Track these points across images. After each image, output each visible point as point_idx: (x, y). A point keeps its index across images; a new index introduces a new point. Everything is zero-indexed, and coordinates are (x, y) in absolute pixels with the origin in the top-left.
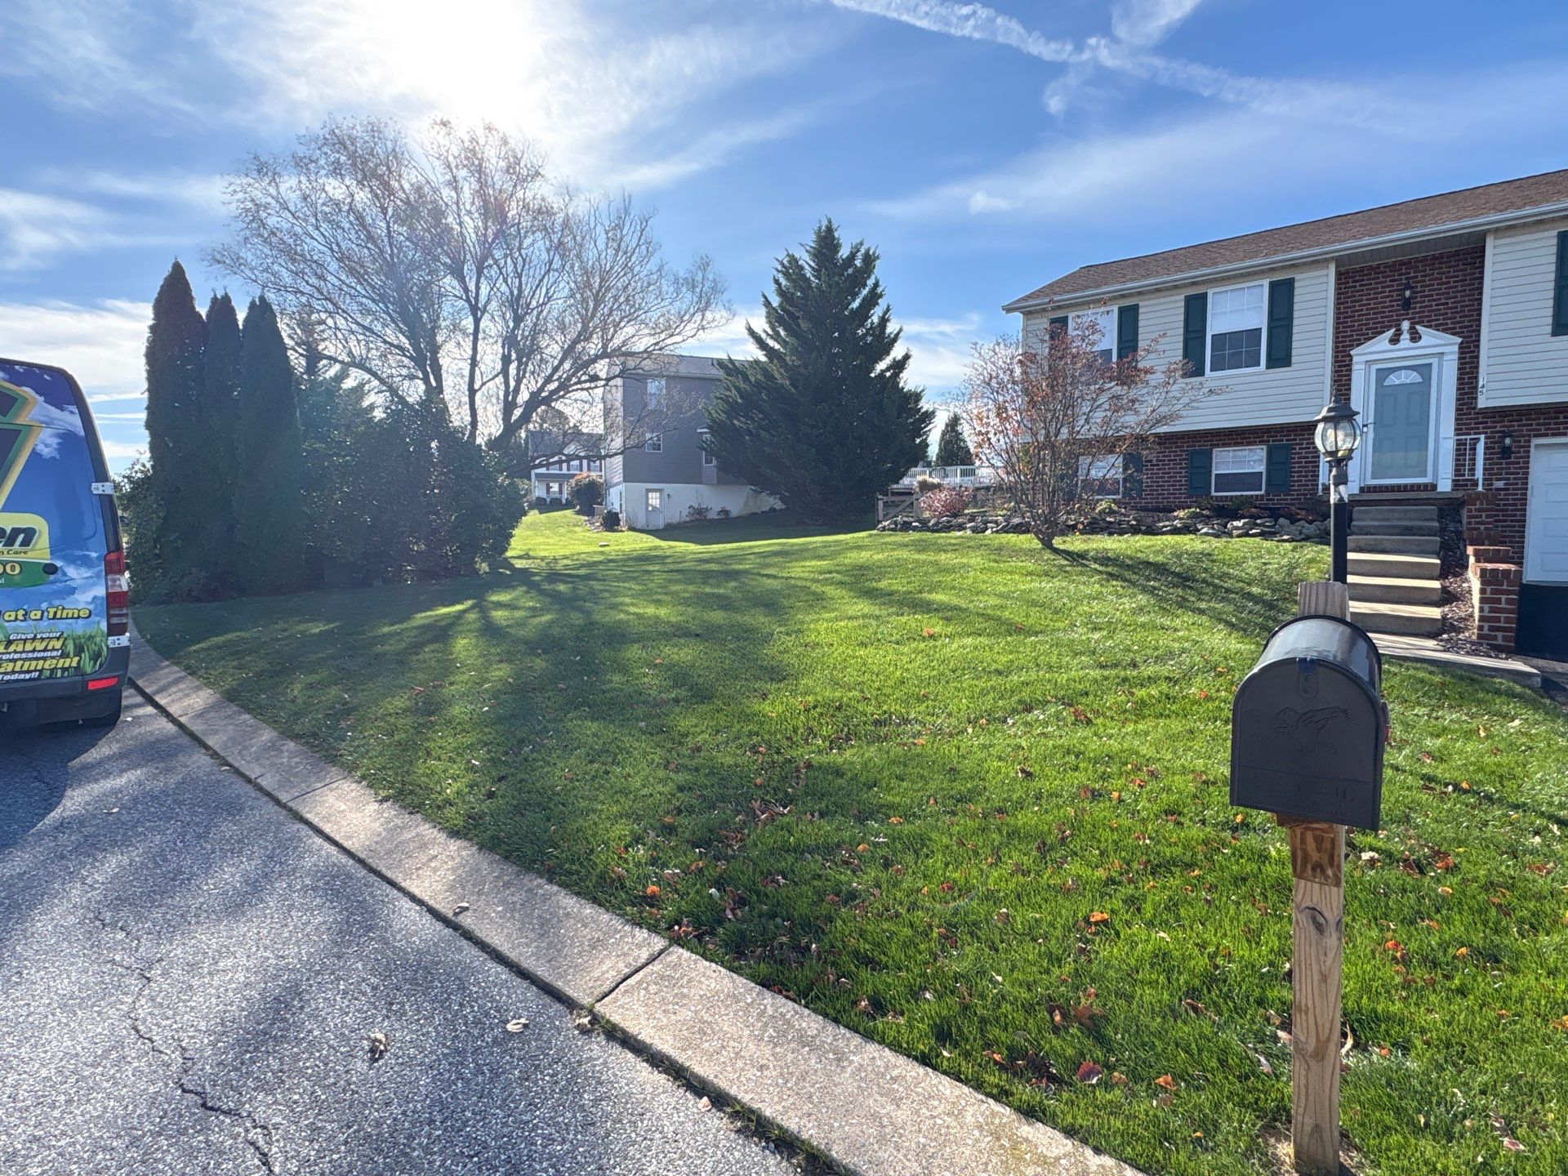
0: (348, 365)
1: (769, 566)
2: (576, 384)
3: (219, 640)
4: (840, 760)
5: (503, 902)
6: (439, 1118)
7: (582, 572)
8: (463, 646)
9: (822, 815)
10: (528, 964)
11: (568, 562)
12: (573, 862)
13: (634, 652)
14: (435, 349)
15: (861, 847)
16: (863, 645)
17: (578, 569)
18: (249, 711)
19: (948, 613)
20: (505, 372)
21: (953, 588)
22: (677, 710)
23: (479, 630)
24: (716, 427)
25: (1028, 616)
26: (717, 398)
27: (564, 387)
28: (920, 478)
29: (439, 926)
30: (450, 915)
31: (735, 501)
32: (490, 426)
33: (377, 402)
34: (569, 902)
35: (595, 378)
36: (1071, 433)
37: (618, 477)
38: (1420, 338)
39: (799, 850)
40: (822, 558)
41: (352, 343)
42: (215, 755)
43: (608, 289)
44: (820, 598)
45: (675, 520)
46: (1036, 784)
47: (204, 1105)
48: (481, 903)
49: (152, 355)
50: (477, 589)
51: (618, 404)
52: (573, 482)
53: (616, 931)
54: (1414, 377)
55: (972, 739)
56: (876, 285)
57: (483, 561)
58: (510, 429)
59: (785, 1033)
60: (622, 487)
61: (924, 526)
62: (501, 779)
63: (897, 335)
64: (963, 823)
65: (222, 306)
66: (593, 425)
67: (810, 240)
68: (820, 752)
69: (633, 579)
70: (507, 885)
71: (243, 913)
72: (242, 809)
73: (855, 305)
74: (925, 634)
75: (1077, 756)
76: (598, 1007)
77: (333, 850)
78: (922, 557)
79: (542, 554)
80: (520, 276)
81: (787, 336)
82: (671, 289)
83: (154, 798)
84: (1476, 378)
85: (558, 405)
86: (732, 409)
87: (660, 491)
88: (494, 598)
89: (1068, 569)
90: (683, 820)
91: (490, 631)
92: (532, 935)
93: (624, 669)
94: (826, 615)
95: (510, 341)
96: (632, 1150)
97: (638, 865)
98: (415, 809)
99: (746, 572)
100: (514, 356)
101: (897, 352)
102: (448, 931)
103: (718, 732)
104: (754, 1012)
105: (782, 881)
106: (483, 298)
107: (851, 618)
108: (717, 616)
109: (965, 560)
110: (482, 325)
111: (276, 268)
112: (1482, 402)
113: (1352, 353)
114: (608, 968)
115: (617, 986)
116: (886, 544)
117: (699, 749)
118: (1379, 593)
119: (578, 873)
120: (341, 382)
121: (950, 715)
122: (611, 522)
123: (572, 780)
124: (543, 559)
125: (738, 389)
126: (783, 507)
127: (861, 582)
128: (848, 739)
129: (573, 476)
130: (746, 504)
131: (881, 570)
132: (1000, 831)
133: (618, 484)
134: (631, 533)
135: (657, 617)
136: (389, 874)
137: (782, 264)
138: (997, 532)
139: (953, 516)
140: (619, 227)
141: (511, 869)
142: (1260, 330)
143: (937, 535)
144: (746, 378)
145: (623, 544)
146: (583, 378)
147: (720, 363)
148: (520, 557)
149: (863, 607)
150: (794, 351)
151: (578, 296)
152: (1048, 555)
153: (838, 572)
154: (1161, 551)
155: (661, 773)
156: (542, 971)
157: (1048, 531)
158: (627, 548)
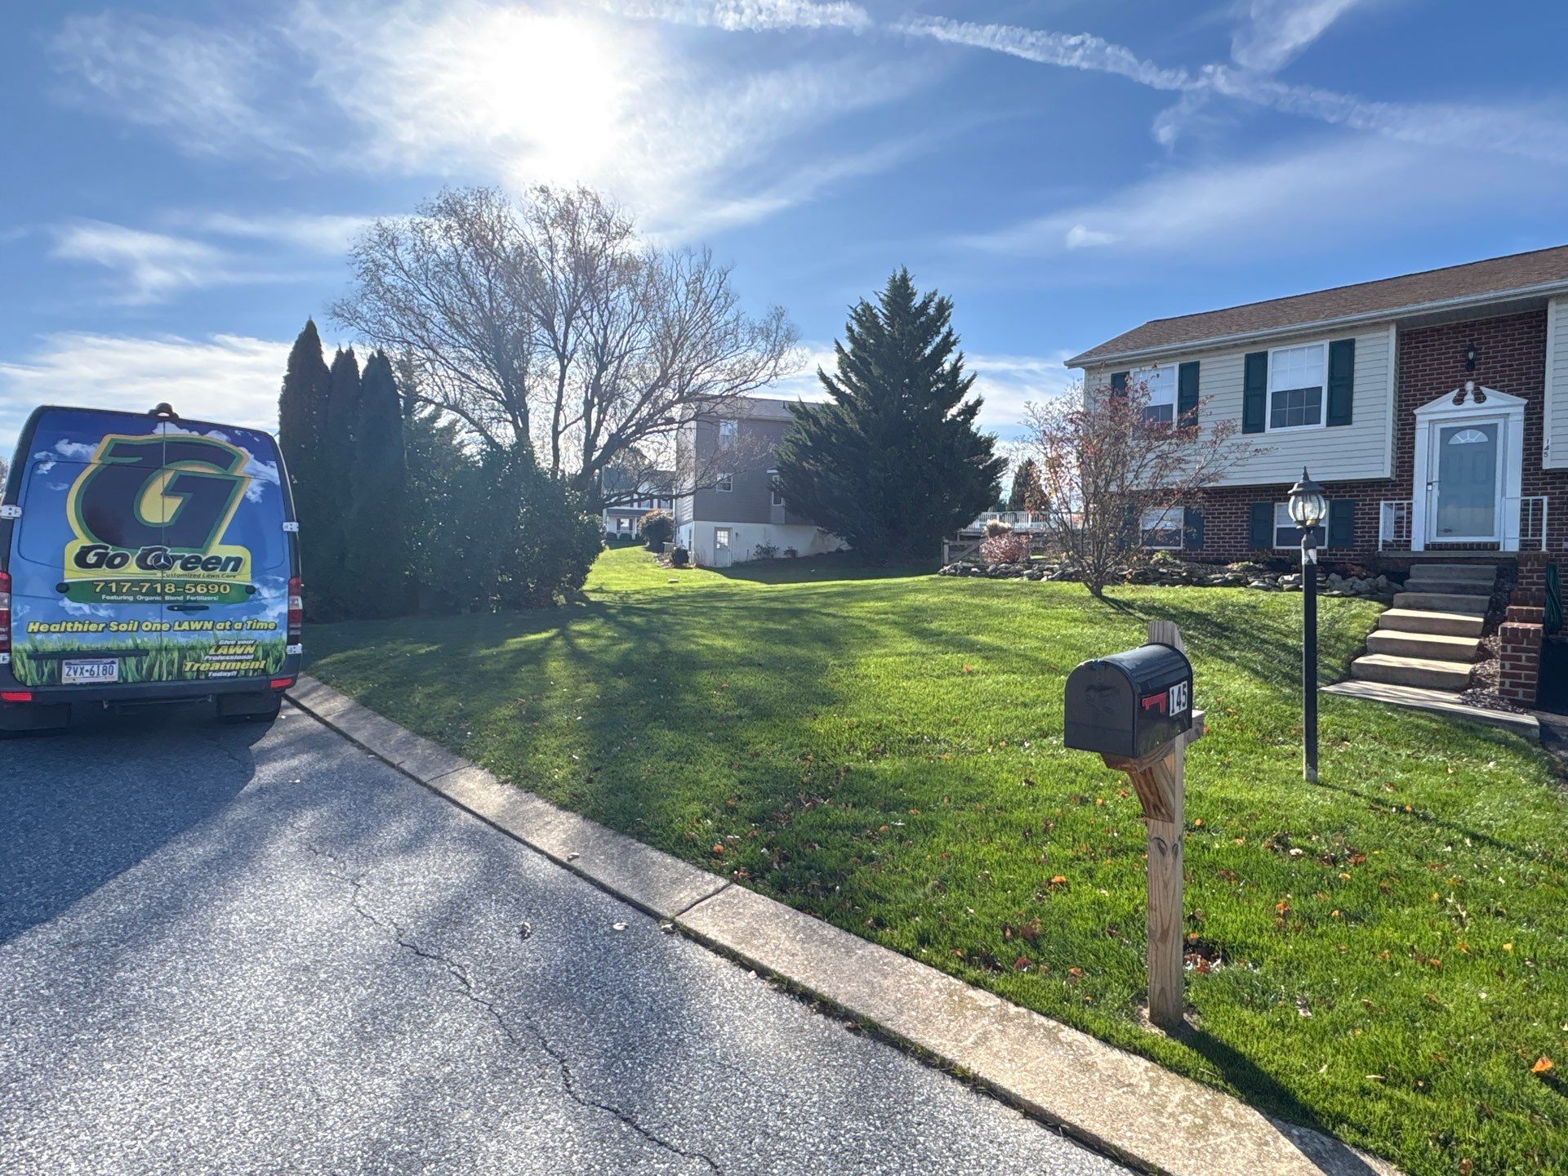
0: (439, 406)
1: (831, 605)
2: (652, 427)
3: (341, 656)
4: (875, 767)
5: (604, 853)
7: (654, 606)
8: (555, 667)
9: (854, 806)
10: (626, 891)
11: (641, 597)
12: (657, 828)
13: (703, 678)
14: (523, 392)
15: (882, 828)
16: (908, 678)
17: (650, 603)
18: (382, 713)
19: (988, 653)
20: (587, 415)
21: (999, 631)
22: (740, 724)
23: (566, 655)
24: (785, 469)
25: (1062, 658)
26: (788, 441)
27: (641, 429)
28: (990, 522)
29: (557, 868)
30: (565, 860)
31: (802, 541)
32: (572, 464)
33: (471, 445)
34: (656, 855)
35: (670, 421)
37: (688, 515)
38: (1485, 398)
39: (834, 828)
40: (881, 599)
41: (448, 388)
42: (361, 746)
43: (687, 338)
44: (874, 636)
45: (743, 558)
46: (1036, 791)
47: (418, 953)
48: (588, 854)
50: (559, 619)
51: (691, 447)
52: (644, 519)
53: (691, 874)
54: (1480, 437)
55: (991, 756)
56: (950, 334)
57: (559, 594)
58: (589, 466)
59: (811, 937)
60: (692, 525)
61: (983, 573)
62: (597, 770)
63: (970, 381)
64: (968, 815)
65: (346, 360)
66: (666, 462)
67: (884, 288)
68: (858, 761)
69: (703, 614)
70: (606, 842)
71: (413, 852)
72: (392, 786)
73: (928, 351)
74: (964, 670)
75: (1077, 774)
76: (678, 919)
77: (469, 816)
78: (976, 601)
79: (614, 588)
80: (605, 328)
81: (859, 381)
82: (747, 337)
83: (323, 774)
84: (1542, 439)
85: (636, 445)
86: (803, 451)
87: (728, 529)
88: (576, 628)
89: (1112, 616)
90: (742, 804)
91: (577, 656)
92: (627, 874)
93: (695, 691)
94: (877, 652)
95: (594, 387)
96: (702, 994)
97: (707, 832)
98: (530, 789)
99: (808, 611)
100: (596, 400)
101: (969, 397)
102: (564, 872)
103: (773, 743)
104: (791, 924)
105: (817, 847)
106: (570, 347)
107: (900, 655)
108: (781, 650)
109: (1015, 605)
110: (568, 372)
111: (388, 319)
112: (1547, 464)
113: (1415, 412)
114: (685, 896)
115: (692, 906)
116: (943, 588)
117: (757, 755)
118: (1415, 649)
119: (661, 835)
120: (434, 422)
121: (974, 737)
122: (680, 560)
123: (654, 773)
124: (616, 593)
125: (808, 432)
126: (850, 548)
127: (915, 624)
128: (884, 752)
129: (644, 513)
130: (813, 544)
131: (938, 612)
132: (996, 822)
133: (688, 522)
134: (699, 570)
135: (725, 648)
136: (515, 833)
137: (855, 311)
138: (1052, 579)
139: (1015, 562)
140: (699, 280)
141: (608, 833)
142: (1320, 388)
143: (994, 581)
144: (816, 422)
145: (691, 581)
146: (659, 422)
147: (792, 407)
148: (594, 591)
149: (912, 645)
150: (865, 396)
151: (658, 346)
152: (1096, 603)
153: (893, 613)
154: (1208, 602)
155: (726, 771)
156: (636, 896)
157: (1097, 580)
158: (695, 585)
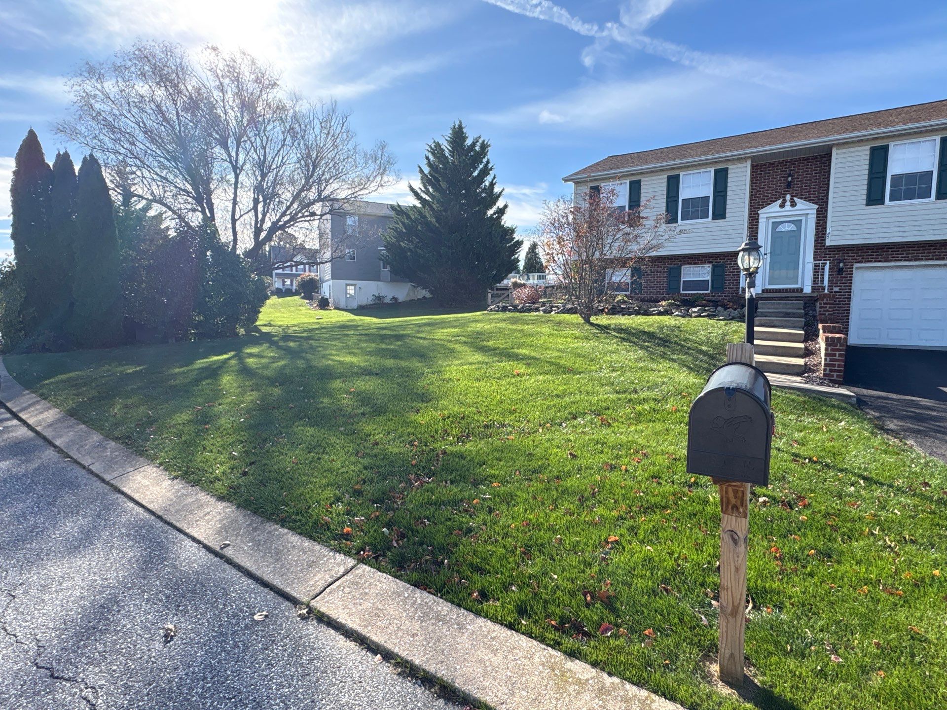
0: (151, 201)
1: (422, 332)
2: (301, 217)
3: (63, 377)
4: (463, 449)
5: (252, 540)
6: (209, 676)
7: (305, 334)
8: (227, 380)
9: (452, 483)
10: (268, 577)
11: (297, 328)
12: (297, 514)
13: (337, 384)
14: (209, 193)
15: (475, 501)
16: (478, 380)
17: (302, 333)
18: (84, 423)
19: (529, 361)
20: (255, 208)
21: (532, 346)
22: (364, 420)
23: (238, 371)
24: (389, 247)
25: (575, 363)
26: (391, 229)
27: (294, 218)
28: (513, 280)
29: (211, 556)
30: (218, 549)
31: (402, 292)
32: (246, 242)
33: (170, 224)
34: (295, 539)
35: (313, 214)
36: (601, 254)
37: (328, 276)
38: (796, 205)
39: (438, 504)
40: (455, 327)
41: (154, 187)
42: (60, 450)
43: (322, 159)
44: (452, 351)
45: (364, 303)
46: (578, 462)
47: (52, 676)
48: (238, 541)
49: (15, 191)
50: (237, 345)
51: (328, 231)
52: (299, 278)
53: (325, 556)
54: (792, 227)
55: (542, 436)
56: (488, 162)
57: (241, 328)
58: (259, 244)
59: (427, 614)
60: (330, 282)
61: (515, 309)
62: (251, 464)
63: (501, 193)
64: (535, 486)
65: (64, 160)
66: (312, 243)
67: (448, 133)
68: (451, 444)
69: (338, 339)
70: (255, 529)
71: (80, 552)
72: (78, 486)
73: (475, 174)
74: (515, 373)
75: (602, 445)
76: (313, 603)
77: (141, 510)
78: (514, 327)
79: (280, 323)
80: (264, 148)
81: (434, 191)
82: (362, 161)
83: (18, 480)
84: (825, 228)
85: (289, 230)
86: (400, 236)
87: (354, 285)
88: (248, 351)
89: (599, 335)
90: (367, 487)
91: (245, 371)
92: (271, 560)
93: (330, 395)
94: (456, 362)
95: (258, 189)
96: (333, 689)
97: (338, 515)
98: (196, 483)
99: (407, 336)
100: (261, 199)
101: (500, 204)
102: (217, 559)
103: (389, 433)
104: (409, 602)
105: (427, 523)
106: (241, 162)
107: (471, 364)
108: (390, 363)
109: (539, 329)
110: (240, 179)
111: (101, 137)
112: (828, 243)
113: (759, 212)
114: (319, 579)
115: (325, 589)
116: (492, 319)
117: (377, 444)
118: (771, 351)
119: (300, 521)
120: (147, 212)
121: (529, 421)
122: (324, 304)
123: (297, 464)
124: (280, 326)
125: (403, 223)
126: (431, 296)
127: (477, 342)
128: (468, 436)
129: (299, 275)
130: (408, 294)
131: (490, 335)
132: (557, 490)
133: (328, 280)
134: (336, 311)
135: (352, 363)
136: (178, 525)
137: (430, 147)
138: (558, 313)
139: (533, 303)
140: (328, 120)
141: (257, 519)
142: (709, 197)
143: (523, 314)
144: (408, 217)
145: (331, 318)
146: (306, 214)
147: (393, 207)
148: (265, 325)
149: (478, 357)
150: (438, 201)
151: (303, 162)
152: (587, 327)
153: (463, 336)
154: (652, 325)
155: (353, 459)
156: (277, 582)
157: (587, 312)
158: (333, 320)
